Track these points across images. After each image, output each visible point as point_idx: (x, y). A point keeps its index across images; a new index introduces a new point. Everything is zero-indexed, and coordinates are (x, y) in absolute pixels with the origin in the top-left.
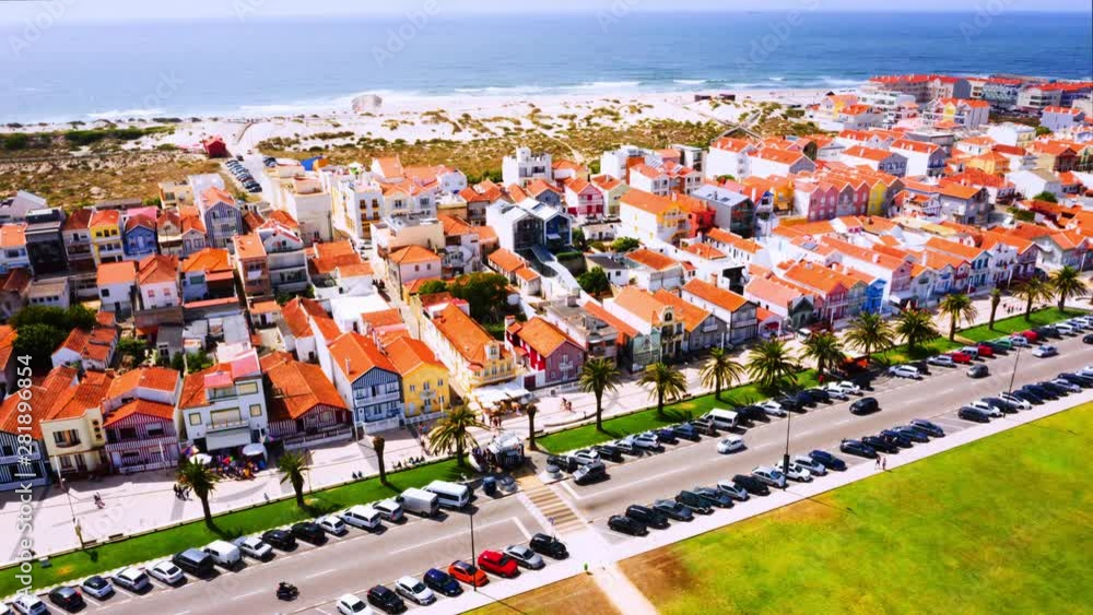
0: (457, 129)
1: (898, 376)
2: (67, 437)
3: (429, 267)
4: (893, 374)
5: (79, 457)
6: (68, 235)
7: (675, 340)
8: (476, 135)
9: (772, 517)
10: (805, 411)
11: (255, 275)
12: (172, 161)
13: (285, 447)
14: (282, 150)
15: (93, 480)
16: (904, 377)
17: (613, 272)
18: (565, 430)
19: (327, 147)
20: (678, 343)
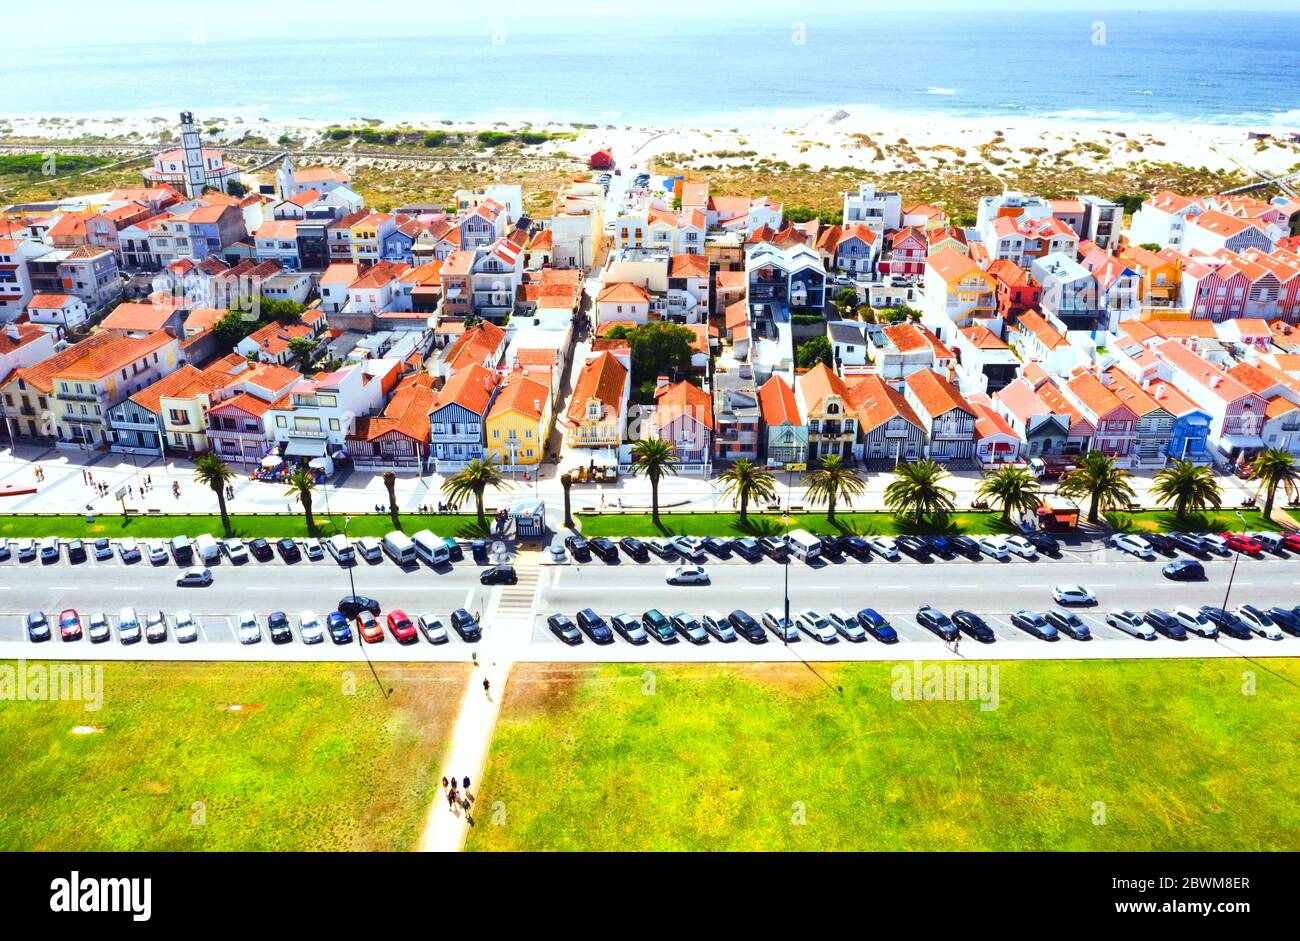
0: (880, 157)
1: (1120, 548)
2: (180, 415)
3: (633, 309)
4: (1114, 544)
5: (189, 437)
6: (332, 233)
7: (843, 439)
8: (899, 166)
9: (738, 669)
10: (931, 561)
11: (454, 293)
12: (554, 170)
13: (356, 468)
14: (672, 166)
15: (191, 460)
16: (1127, 551)
17: (843, 346)
18: (623, 513)
19: (720, 166)
20: (848, 445)
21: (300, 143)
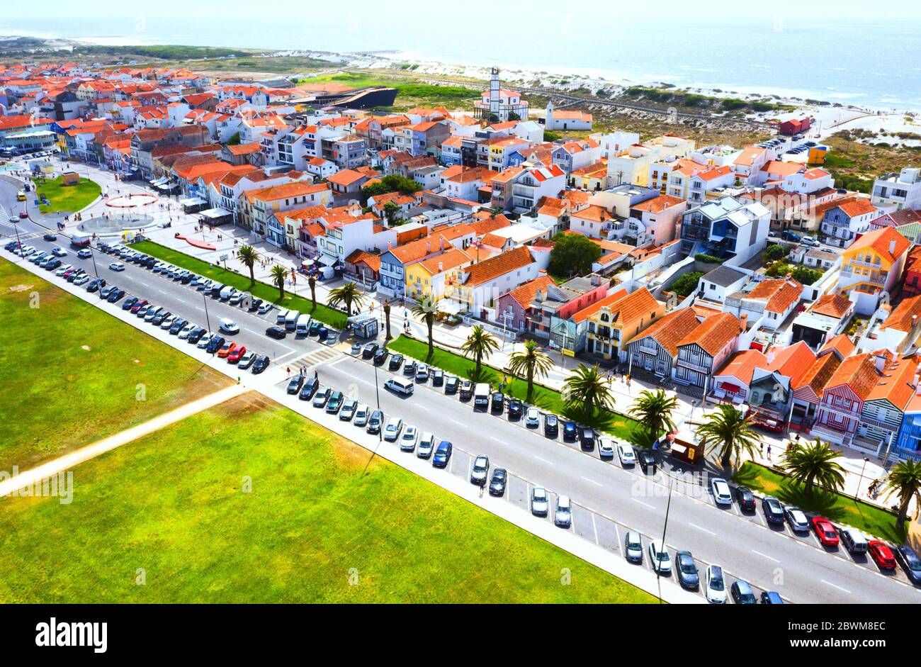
2: (291, 228)
3: (591, 225)
5: (293, 241)
6: (480, 147)
7: (611, 343)
9: (337, 440)
11: (497, 193)
17: (707, 283)
20: (615, 349)
21: (609, 94)
